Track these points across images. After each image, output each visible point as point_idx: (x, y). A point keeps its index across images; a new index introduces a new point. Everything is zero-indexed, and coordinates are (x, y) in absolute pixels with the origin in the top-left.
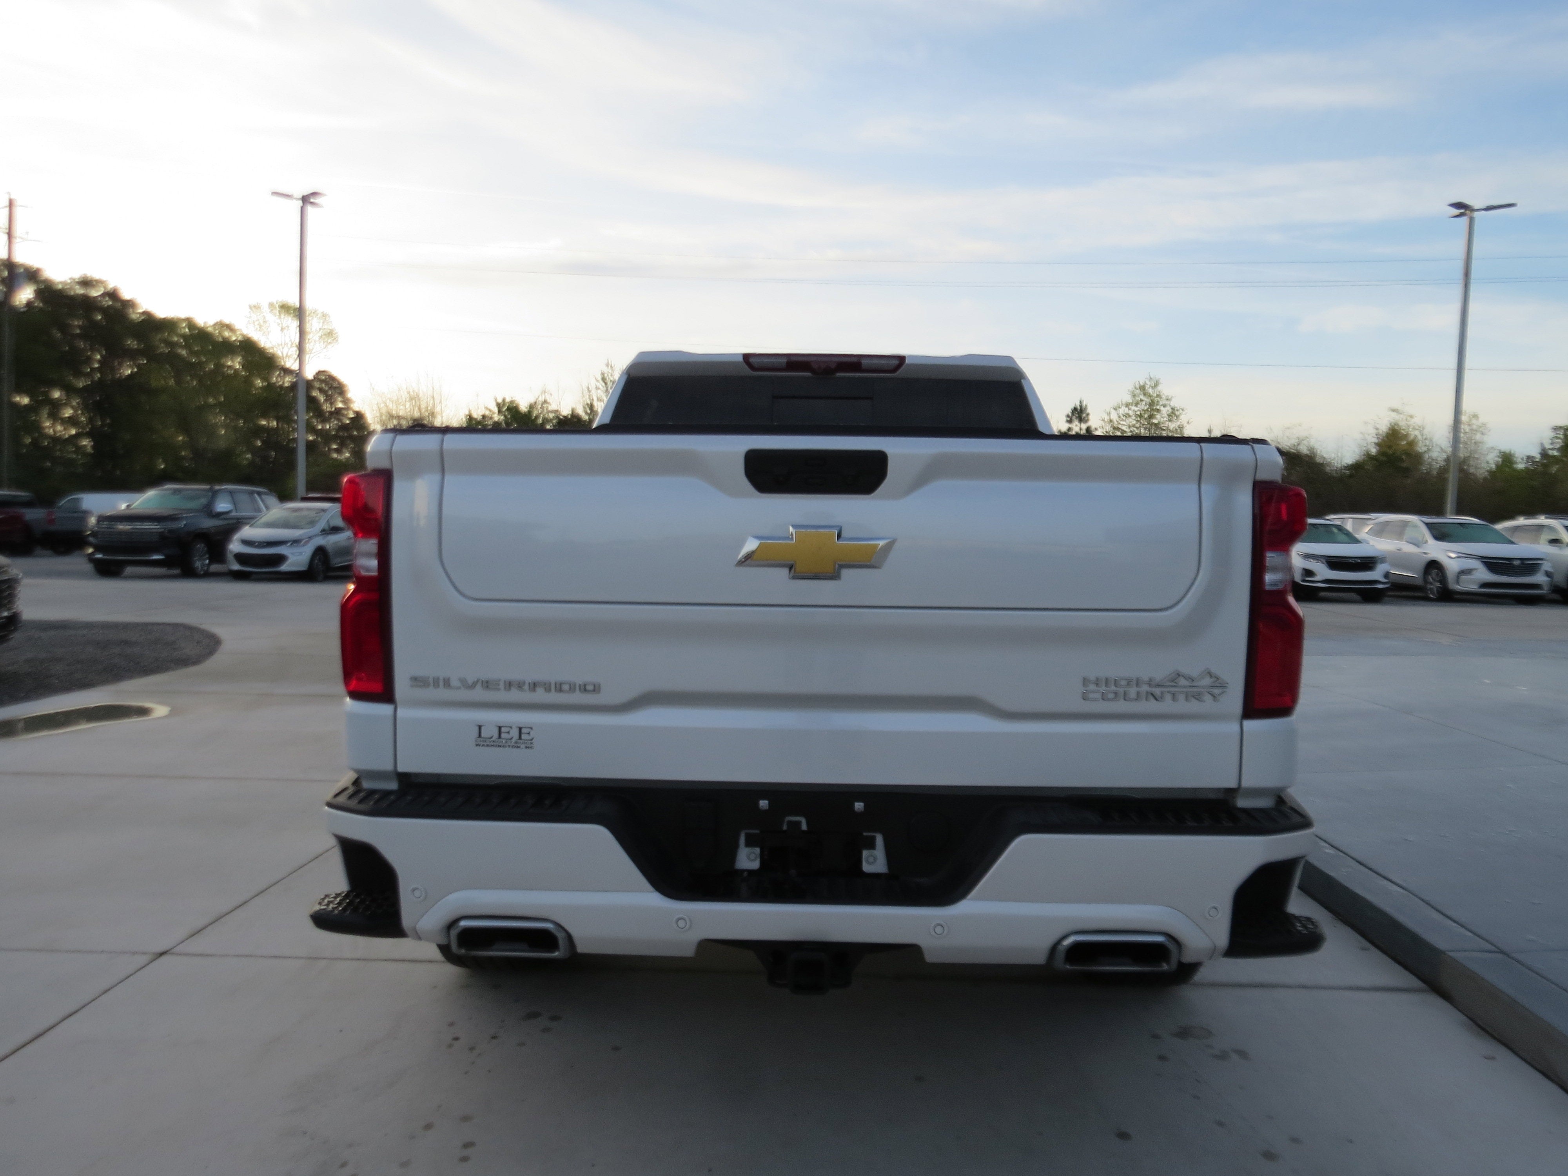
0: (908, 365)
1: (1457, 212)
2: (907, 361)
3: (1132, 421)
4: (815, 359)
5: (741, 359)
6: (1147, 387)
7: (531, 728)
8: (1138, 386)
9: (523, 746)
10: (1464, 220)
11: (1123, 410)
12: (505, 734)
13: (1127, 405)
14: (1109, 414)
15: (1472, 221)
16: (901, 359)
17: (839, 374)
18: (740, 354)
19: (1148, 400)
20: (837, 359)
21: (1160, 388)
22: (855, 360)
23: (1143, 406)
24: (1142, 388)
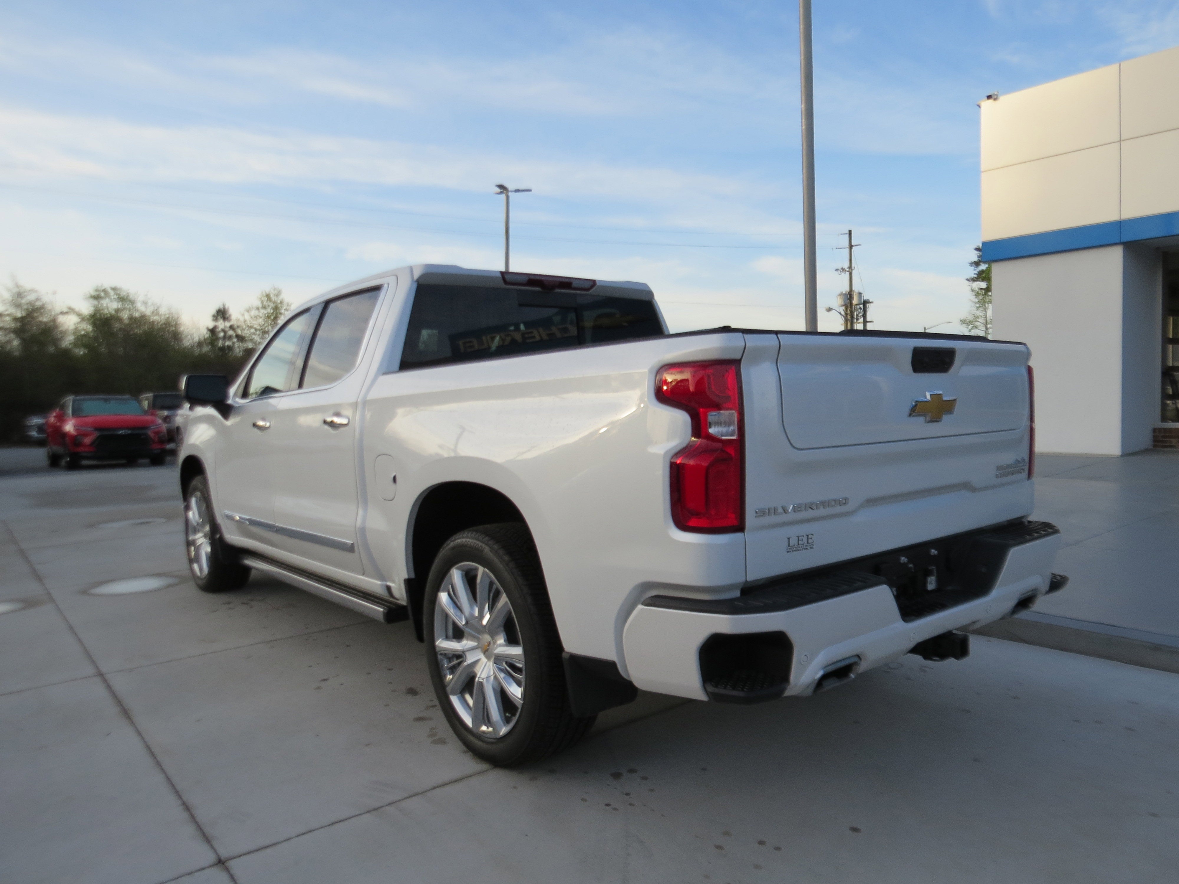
0: (598, 286)
1: (498, 190)
2: (598, 284)
3: (261, 321)
4: (547, 278)
5: (499, 275)
6: (272, 295)
7: (813, 535)
8: (265, 295)
9: (809, 548)
10: (503, 196)
11: (254, 313)
12: (801, 541)
13: (258, 309)
14: (243, 315)
15: (508, 198)
16: (593, 282)
17: (557, 290)
18: (497, 271)
19: (272, 305)
20: (559, 280)
21: (281, 297)
22: (567, 280)
23: (270, 310)
24: (268, 296)
